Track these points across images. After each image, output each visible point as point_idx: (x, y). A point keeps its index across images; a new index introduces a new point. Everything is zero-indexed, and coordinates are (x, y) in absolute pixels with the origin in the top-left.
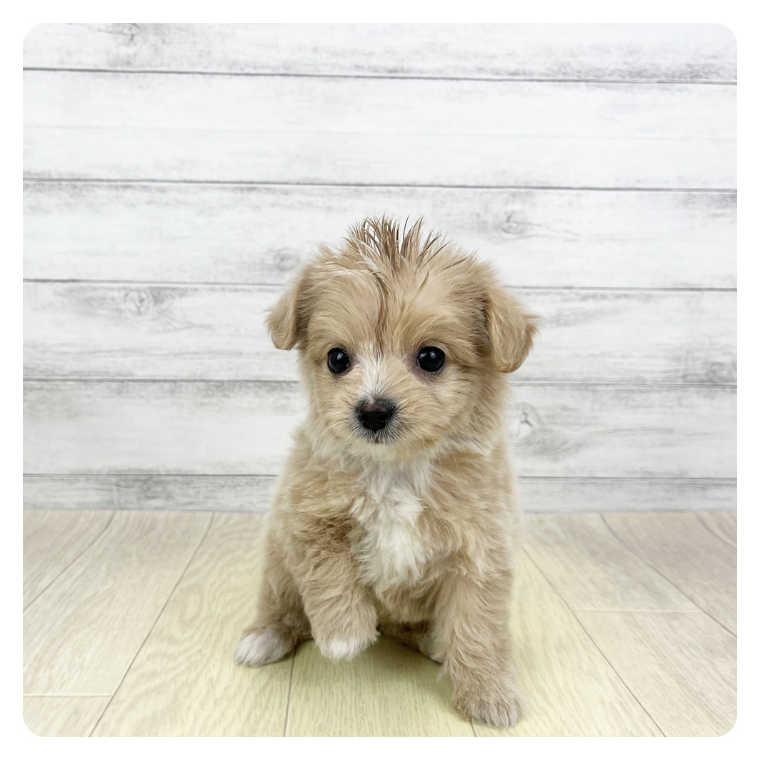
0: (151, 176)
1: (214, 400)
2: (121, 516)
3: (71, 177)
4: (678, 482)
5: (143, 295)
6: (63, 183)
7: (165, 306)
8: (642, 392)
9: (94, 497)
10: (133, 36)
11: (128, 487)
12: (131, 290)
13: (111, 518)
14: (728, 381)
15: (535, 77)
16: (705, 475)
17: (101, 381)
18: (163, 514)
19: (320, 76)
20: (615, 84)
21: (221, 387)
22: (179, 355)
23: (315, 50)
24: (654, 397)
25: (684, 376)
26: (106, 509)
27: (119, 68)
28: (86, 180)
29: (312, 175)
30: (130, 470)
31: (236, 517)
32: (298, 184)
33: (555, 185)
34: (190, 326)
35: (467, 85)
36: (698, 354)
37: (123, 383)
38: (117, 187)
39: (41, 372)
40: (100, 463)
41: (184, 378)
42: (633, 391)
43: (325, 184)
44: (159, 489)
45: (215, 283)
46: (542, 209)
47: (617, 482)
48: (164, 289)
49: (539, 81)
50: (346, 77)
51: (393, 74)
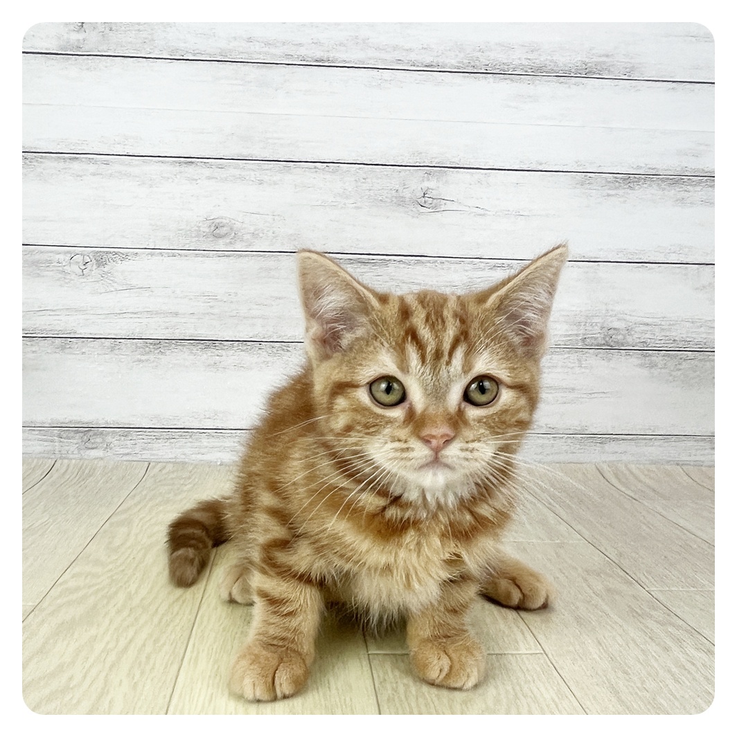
0: (97, 150)
1: (151, 357)
2: (62, 464)
7: (105, 270)
9: (37, 447)
11: (68, 438)
12: (76, 254)
13: (52, 466)
14: (623, 345)
15: (447, 69)
16: (604, 431)
18: (101, 463)
19: (253, 63)
22: (119, 314)
24: (557, 359)
25: (583, 341)
26: (47, 457)
27: (69, 52)
29: (245, 153)
30: (71, 422)
32: (232, 159)
33: (466, 165)
34: (130, 287)
35: (387, 74)
36: (596, 320)
37: (67, 339)
40: (44, 416)
43: (257, 160)
44: (99, 440)
45: (154, 249)
46: (454, 186)
48: (107, 253)
49: (451, 72)
50: (277, 64)
51: (321, 63)
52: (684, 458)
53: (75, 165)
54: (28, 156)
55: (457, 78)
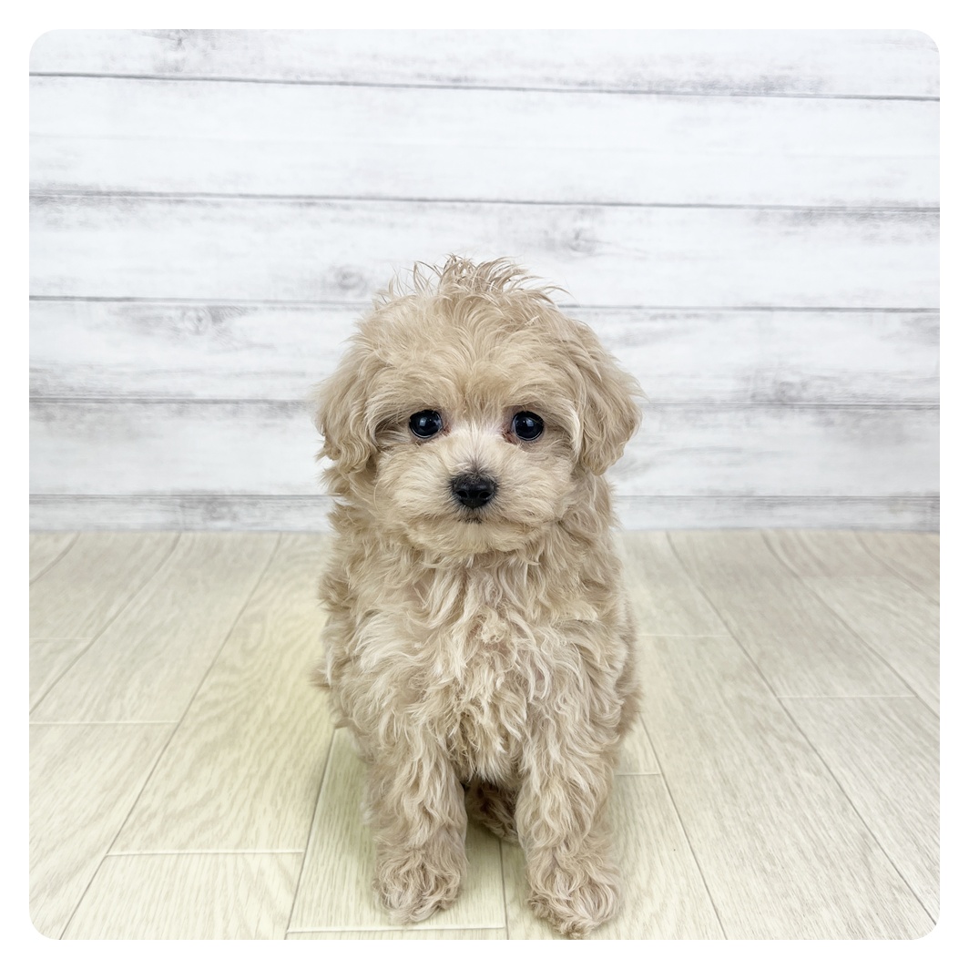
0: (205, 190)
1: (278, 421)
2: (186, 538)
3: (120, 190)
4: (745, 500)
5: (201, 314)
6: (114, 197)
7: (223, 325)
8: (710, 412)
9: (158, 518)
10: (180, 40)
11: (192, 508)
12: (188, 308)
13: (177, 540)
14: (796, 400)
15: (604, 88)
16: (772, 493)
17: (160, 402)
18: (228, 536)
19: (380, 85)
20: (686, 96)
21: (284, 408)
22: (240, 375)
23: (375, 57)
24: (723, 417)
25: (753, 396)
26: (170, 529)
27: (167, 74)
28: (137, 194)
29: (373, 190)
30: (193, 491)
31: (303, 538)
32: (360, 198)
33: (625, 201)
34: (250, 345)
35: (534, 96)
36: (768, 374)
37: (183, 404)
38: (170, 202)
39: (100, 392)
40: (164, 485)
41: (246, 398)
42: (701, 412)
43: (387, 199)
44: (224, 510)
45: (276, 302)
46: (611, 227)
47: (684, 501)
48: (223, 308)
49: (609, 92)
50: (407, 86)
51: (457, 84)
52: (860, 521)
53: (182, 208)
54: (128, 198)
55: (616, 99)
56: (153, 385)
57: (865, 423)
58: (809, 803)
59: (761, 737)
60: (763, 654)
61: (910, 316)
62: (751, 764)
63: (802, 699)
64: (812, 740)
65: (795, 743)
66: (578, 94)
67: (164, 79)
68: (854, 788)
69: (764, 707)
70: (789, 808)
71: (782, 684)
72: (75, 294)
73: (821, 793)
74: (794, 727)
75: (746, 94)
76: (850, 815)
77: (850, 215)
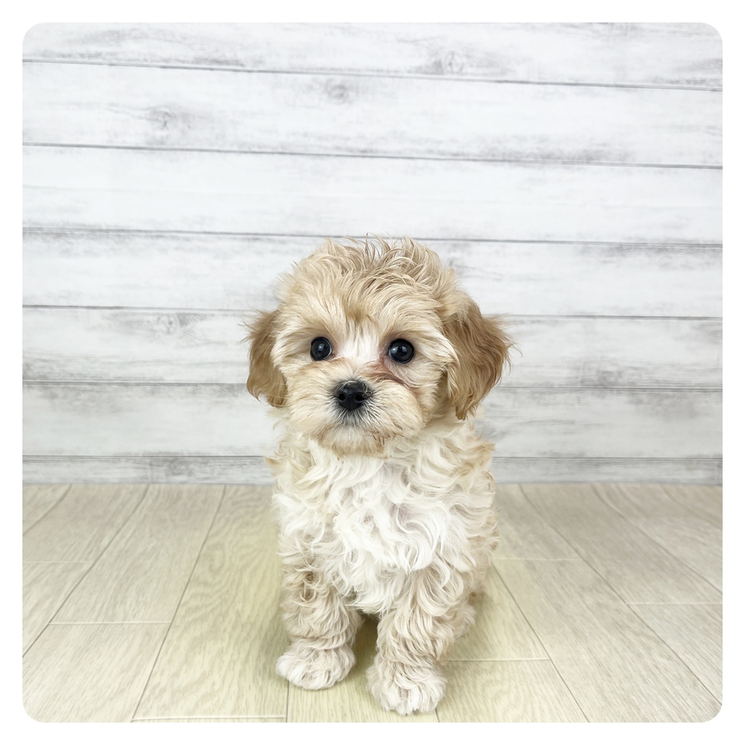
0: (179, 229)
1: (226, 399)
2: (154, 489)
3: (116, 228)
4: (578, 460)
5: (172, 319)
6: (111, 233)
7: (188, 327)
8: (550, 393)
9: (132, 473)
10: (165, 124)
11: (159, 466)
12: (163, 315)
13: (146, 490)
14: (614, 385)
15: (471, 157)
16: (597, 455)
17: (138, 385)
18: (186, 487)
19: (309, 155)
20: (530, 164)
22: (199, 365)
23: (305, 135)
24: (560, 397)
25: (582, 382)
26: (141, 483)
27: (155, 146)
28: (128, 231)
29: (303, 230)
30: (160, 453)
31: (243, 489)
32: (292, 235)
34: (208, 342)
35: (420, 163)
36: (593, 365)
37: (156, 387)
38: (152, 237)
39: (93, 377)
40: (137, 448)
41: (203, 382)
42: (544, 393)
44: (183, 467)
45: (228, 310)
46: (477, 257)
47: (532, 461)
48: (189, 314)
49: (474, 160)
50: (328, 155)
51: (365, 154)
52: (664, 477)
53: (161, 242)
54: (122, 234)
55: (479, 165)
56: (134, 372)
57: (666, 402)
58: (667, 680)
59: (621, 633)
60: (608, 572)
61: (697, 323)
62: (617, 652)
63: (646, 605)
64: (660, 635)
65: (648, 637)
66: (452, 162)
67: (152, 149)
68: (699, 669)
69: (617, 610)
70: (653, 684)
71: (629, 594)
72: (78, 305)
73: (675, 673)
74: (644, 626)
75: (573, 163)
76: (700, 689)
77: (650, 249)
